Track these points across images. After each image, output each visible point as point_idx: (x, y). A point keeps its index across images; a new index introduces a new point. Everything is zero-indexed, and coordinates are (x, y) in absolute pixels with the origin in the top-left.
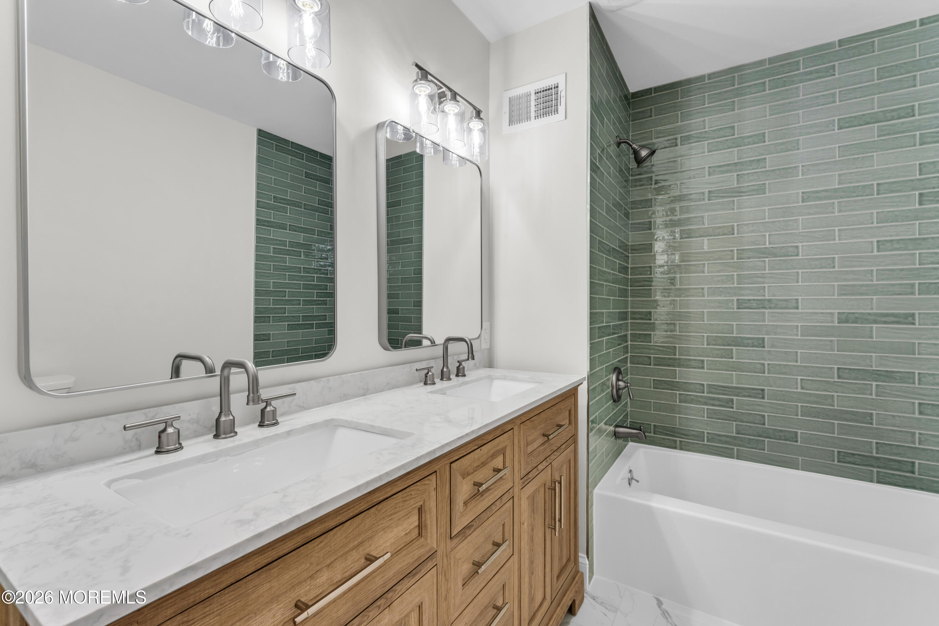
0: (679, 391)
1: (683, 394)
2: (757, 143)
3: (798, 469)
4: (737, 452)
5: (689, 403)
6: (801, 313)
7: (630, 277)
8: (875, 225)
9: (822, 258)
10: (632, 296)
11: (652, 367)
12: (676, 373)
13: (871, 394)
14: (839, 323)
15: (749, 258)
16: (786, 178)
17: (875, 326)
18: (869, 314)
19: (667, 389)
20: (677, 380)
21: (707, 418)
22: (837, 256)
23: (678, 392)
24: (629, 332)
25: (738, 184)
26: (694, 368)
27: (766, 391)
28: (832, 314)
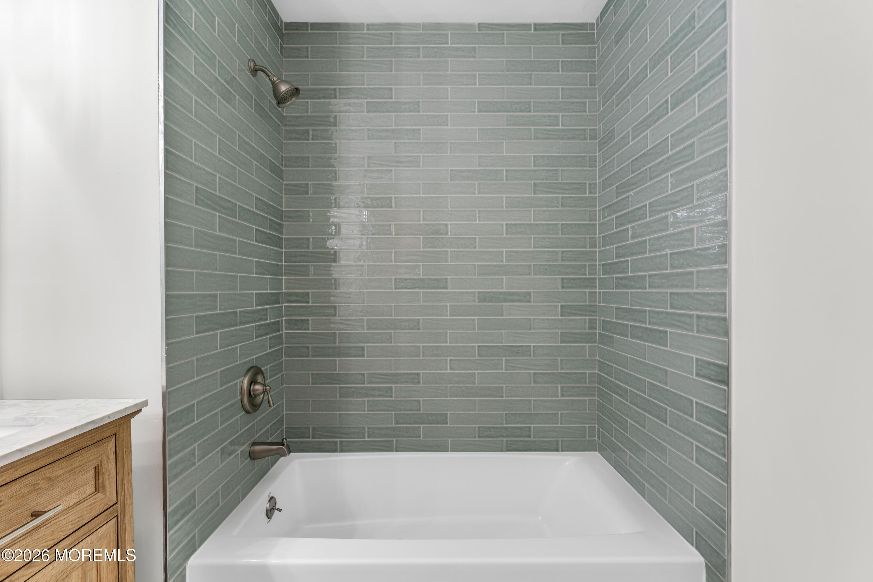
0: (339, 384)
1: (344, 387)
2: (412, 111)
3: (448, 451)
4: (396, 444)
5: (350, 397)
6: (450, 293)
7: (284, 250)
8: (505, 209)
9: (466, 238)
10: (287, 274)
11: (310, 358)
12: (336, 364)
13: (502, 369)
14: (479, 302)
15: (406, 234)
16: (437, 153)
17: (504, 304)
18: (501, 293)
19: (326, 384)
20: (337, 372)
21: (368, 411)
22: (477, 236)
23: (338, 386)
24: (284, 318)
25: (395, 153)
26: (355, 356)
27: (421, 375)
28: (474, 293)
